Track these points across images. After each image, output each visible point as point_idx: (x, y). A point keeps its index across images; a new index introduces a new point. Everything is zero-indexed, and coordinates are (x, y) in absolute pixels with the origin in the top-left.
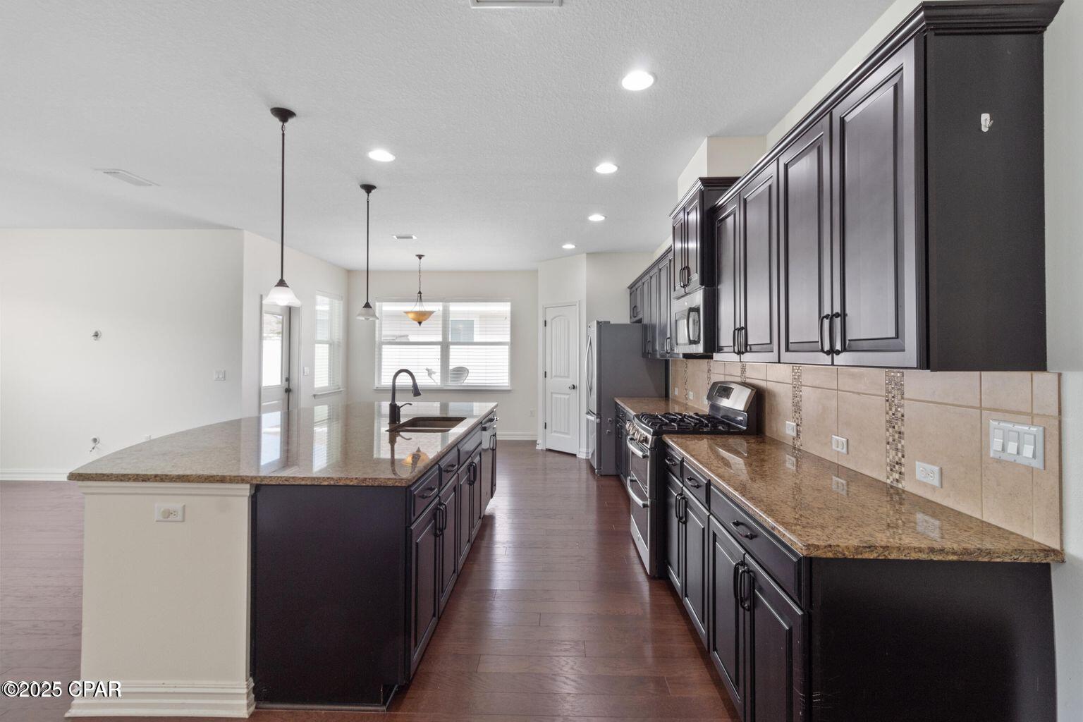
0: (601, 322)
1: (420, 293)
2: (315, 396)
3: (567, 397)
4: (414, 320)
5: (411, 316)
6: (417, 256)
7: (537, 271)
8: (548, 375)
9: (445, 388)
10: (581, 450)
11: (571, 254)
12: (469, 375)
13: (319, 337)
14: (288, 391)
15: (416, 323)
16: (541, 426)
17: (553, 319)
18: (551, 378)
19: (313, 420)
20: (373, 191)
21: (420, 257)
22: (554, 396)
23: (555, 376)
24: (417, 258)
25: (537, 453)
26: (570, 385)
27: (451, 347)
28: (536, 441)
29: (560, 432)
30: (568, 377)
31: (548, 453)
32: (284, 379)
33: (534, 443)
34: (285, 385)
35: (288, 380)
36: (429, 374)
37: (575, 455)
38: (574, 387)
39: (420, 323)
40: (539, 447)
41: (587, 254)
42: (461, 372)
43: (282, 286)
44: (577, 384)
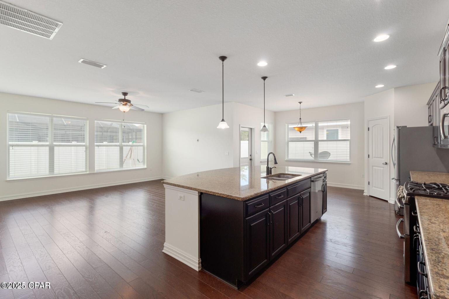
0: (400, 127)
1: (300, 119)
2: (261, 162)
3: (382, 169)
4: (298, 131)
5: (296, 129)
6: (299, 102)
7: (364, 102)
8: (370, 156)
9: (316, 161)
10: (391, 199)
11: (381, 90)
12: (331, 155)
13: (262, 139)
14: (251, 160)
15: (299, 132)
16: (367, 183)
17: (373, 127)
18: (372, 158)
19: (261, 171)
20: (266, 79)
21: (300, 103)
22: (374, 168)
23: (375, 157)
24: (299, 103)
25: (364, 197)
26: (384, 162)
27: (319, 142)
28: (364, 190)
29: (378, 188)
30: (382, 158)
31: (370, 198)
32: (249, 155)
33: (362, 191)
34: (250, 157)
35: (251, 155)
36: (310, 155)
37: (387, 201)
38: (386, 164)
39: (300, 132)
40: (365, 194)
41: (395, 88)
42: (326, 154)
43: (223, 121)
44: (388, 162)
